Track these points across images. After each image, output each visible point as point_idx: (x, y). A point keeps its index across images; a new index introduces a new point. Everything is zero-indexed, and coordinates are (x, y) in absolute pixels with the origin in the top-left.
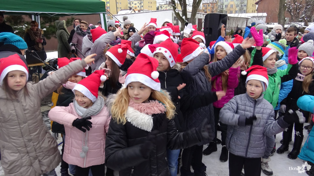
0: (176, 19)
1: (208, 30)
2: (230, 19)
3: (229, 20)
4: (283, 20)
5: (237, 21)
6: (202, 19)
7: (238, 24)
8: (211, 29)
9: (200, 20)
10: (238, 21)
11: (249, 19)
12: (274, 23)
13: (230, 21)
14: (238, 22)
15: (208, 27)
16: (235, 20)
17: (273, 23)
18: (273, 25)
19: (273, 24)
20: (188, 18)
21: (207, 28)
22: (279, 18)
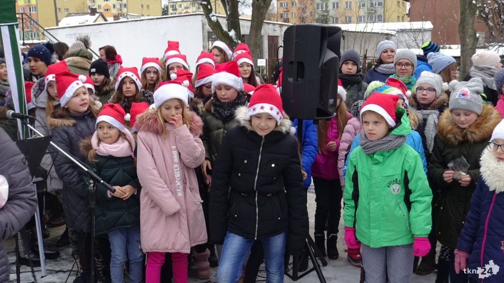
0: (213, 37)
1: (295, 67)
2: (346, 38)
3: (344, 39)
4: (471, 39)
5: (363, 41)
6: (278, 36)
7: (366, 48)
8: (301, 65)
9: (273, 40)
10: (365, 41)
11: (392, 35)
12: (452, 46)
13: (346, 40)
14: (367, 44)
15: (293, 59)
16: (358, 40)
17: (448, 46)
18: (448, 50)
19: (450, 48)
20: (243, 36)
21: (292, 63)
22: (462, 34)
